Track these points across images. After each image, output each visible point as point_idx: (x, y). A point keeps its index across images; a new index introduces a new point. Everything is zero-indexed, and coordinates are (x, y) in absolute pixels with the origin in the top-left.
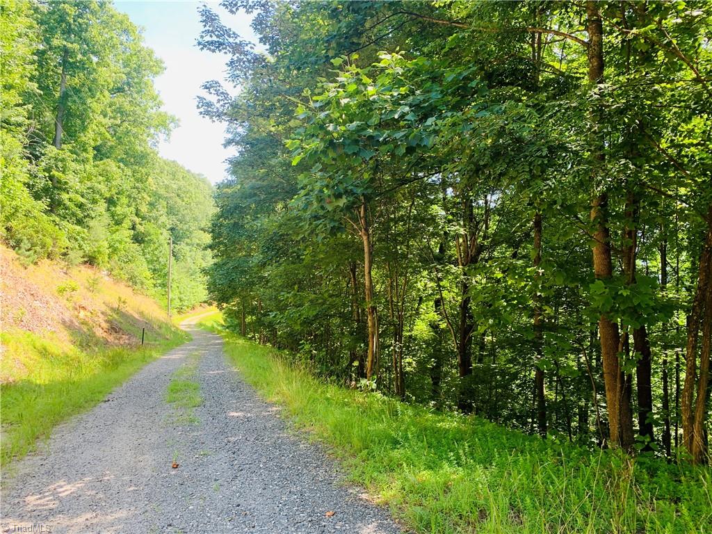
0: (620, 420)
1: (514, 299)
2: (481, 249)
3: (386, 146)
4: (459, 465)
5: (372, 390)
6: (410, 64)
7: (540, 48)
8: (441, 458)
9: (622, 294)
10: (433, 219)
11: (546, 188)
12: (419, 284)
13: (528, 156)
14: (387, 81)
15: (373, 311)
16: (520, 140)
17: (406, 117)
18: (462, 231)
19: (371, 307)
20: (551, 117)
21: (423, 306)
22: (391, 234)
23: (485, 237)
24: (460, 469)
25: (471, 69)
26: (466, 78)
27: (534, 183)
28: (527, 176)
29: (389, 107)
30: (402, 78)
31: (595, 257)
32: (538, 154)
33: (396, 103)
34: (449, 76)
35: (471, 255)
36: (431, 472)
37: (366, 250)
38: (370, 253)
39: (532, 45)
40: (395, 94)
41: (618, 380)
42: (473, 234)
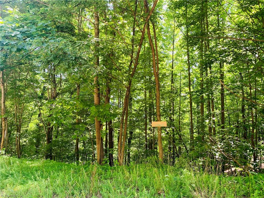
0: (100, 154)
1: (65, 113)
2: (58, 94)
3: (7, 47)
4: (36, 180)
5: (3, 155)
6: (22, 15)
7: (81, 22)
8: (27, 179)
9: (100, 111)
10: (37, 81)
11: (73, 72)
12: (29, 108)
13: (67, 59)
14: (10, 20)
15: (5, 120)
16: (65, 53)
17: (17, 36)
18: (50, 87)
19: (4, 118)
20: (78, 46)
21: (33, 117)
22: (17, 86)
23: (59, 90)
24: (36, 182)
25: (49, 23)
26: (46, 26)
27: (69, 69)
28: (67, 67)
29: (10, 30)
30: (18, 20)
31: (95, 98)
32: (71, 59)
33: (14, 29)
34: (40, 24)
35: (53, 96)
36: (22, 186)
37: (3, 92)
38: (5, 94)
39: (79, 20)
40: (13, 26)
41: (100, 140)
42: (55, 88)
